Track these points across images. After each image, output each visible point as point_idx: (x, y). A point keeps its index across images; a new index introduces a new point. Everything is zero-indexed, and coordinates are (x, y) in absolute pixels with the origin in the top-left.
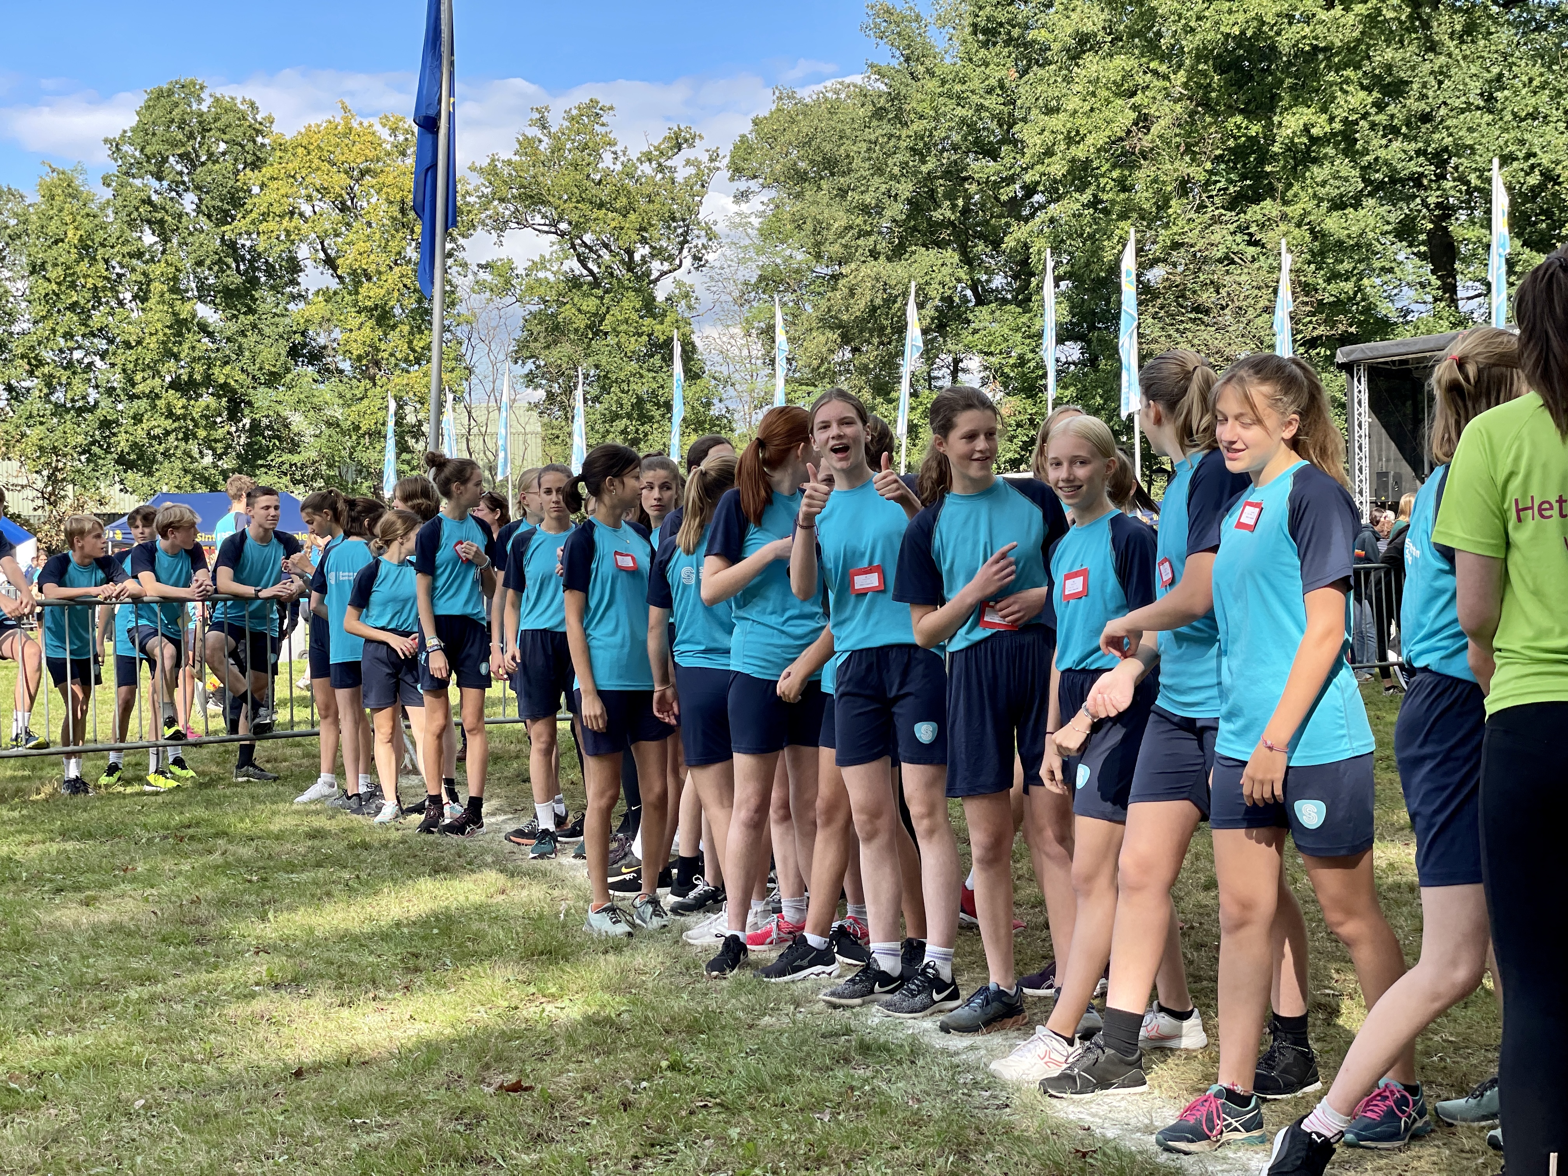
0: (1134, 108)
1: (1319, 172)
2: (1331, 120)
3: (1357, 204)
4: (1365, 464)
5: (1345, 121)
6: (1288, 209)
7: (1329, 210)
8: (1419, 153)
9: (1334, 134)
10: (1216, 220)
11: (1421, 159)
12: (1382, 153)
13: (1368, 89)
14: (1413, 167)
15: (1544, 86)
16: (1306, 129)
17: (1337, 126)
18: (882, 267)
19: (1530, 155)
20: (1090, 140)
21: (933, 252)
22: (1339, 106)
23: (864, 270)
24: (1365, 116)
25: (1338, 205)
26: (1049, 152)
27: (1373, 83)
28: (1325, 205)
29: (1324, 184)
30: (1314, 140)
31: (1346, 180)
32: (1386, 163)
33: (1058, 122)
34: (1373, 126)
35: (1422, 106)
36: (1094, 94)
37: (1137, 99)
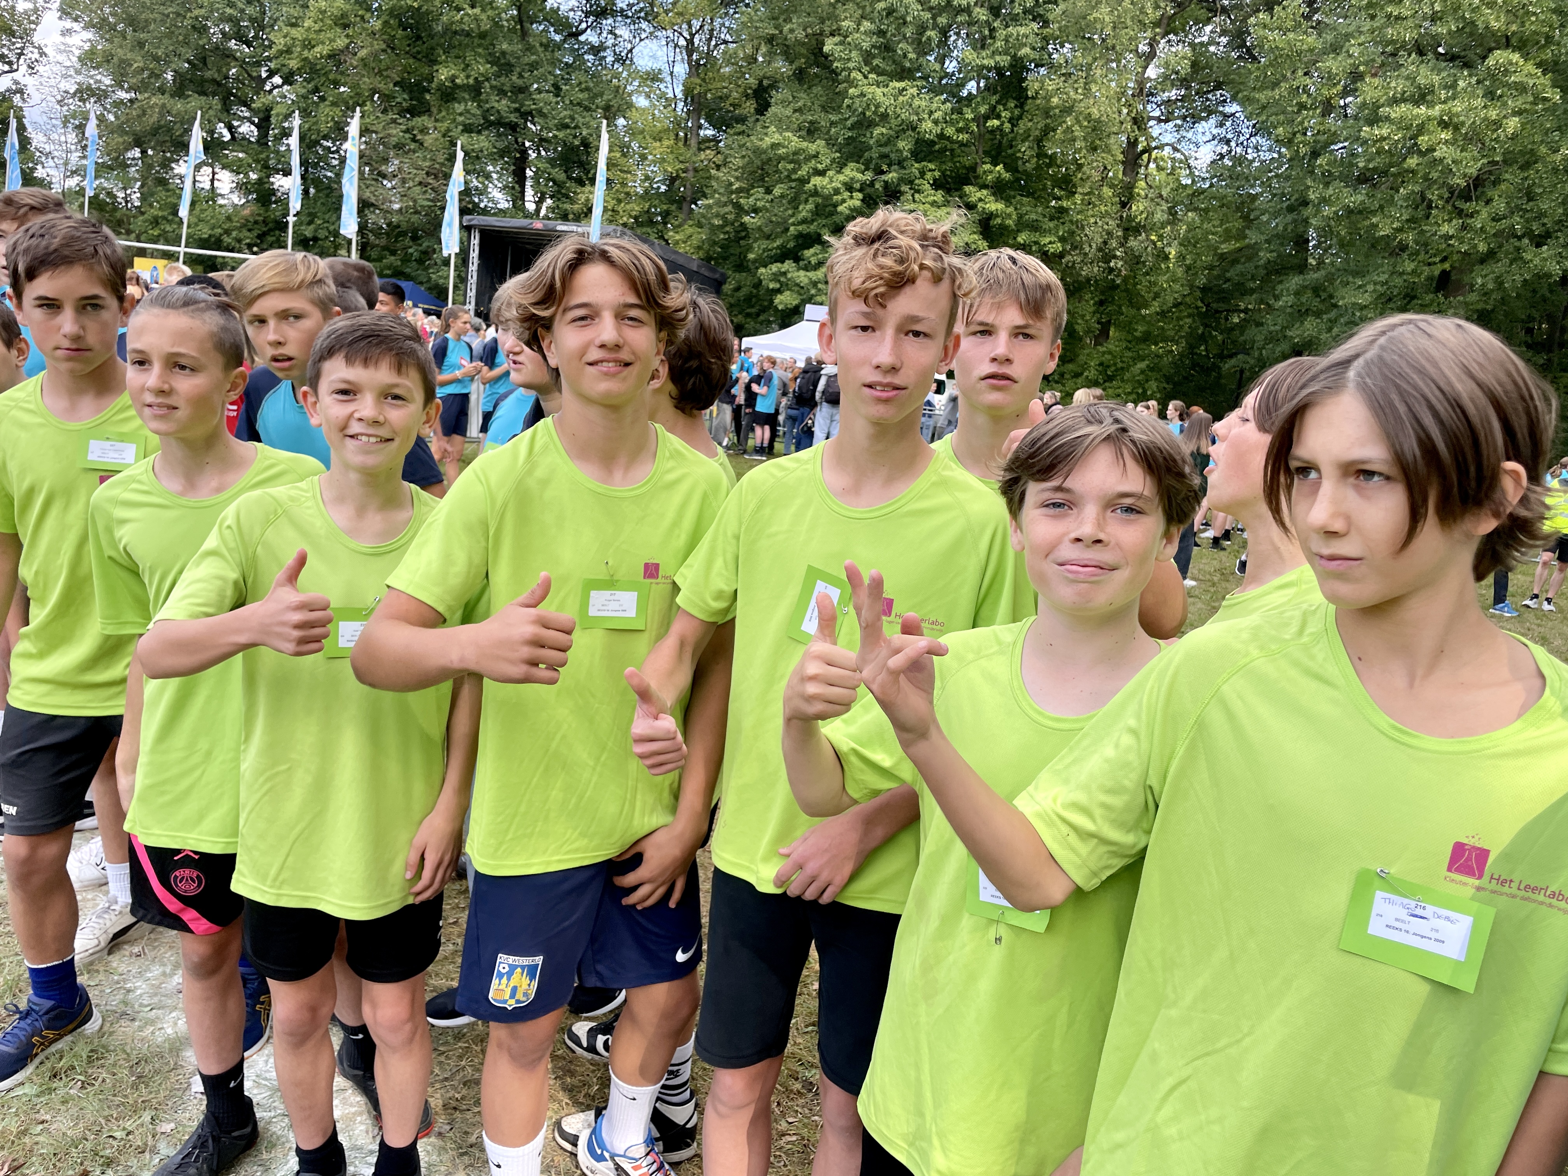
0: (347, 36)
1: (459, 108)
2: (468, 77)
3: (479, 132)
4: (474, 287)
5: (476, 79)
6: (438, 125)
7: (463, 131)
8: (517, 110)
9: (468, 86)
10: (394, 121)
11: (517, 114)
12: (496, 105)
13: (492, 63)
14: (513, 118)
15: (587, 89)
16: (452, 79)
17: (471, 81)
18: (165, 99)
19: (576, 127)
20: (318, 49)
21: (203, 98)
22: (473, 69)
23: (154, 100)
24: (487, 80)
25: (468, 129)
26: (289, 51)
27: (494, 61)
28: (460, 128)
29: (461, 114)
30: (457, 87)
31: (474, 115)
32: (498, 111)
33: (295, 33)
34: (492, 87)
35: (520, 82)
36: (322, 20)
37: (350, 32)
